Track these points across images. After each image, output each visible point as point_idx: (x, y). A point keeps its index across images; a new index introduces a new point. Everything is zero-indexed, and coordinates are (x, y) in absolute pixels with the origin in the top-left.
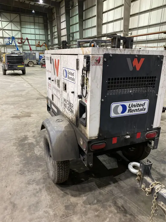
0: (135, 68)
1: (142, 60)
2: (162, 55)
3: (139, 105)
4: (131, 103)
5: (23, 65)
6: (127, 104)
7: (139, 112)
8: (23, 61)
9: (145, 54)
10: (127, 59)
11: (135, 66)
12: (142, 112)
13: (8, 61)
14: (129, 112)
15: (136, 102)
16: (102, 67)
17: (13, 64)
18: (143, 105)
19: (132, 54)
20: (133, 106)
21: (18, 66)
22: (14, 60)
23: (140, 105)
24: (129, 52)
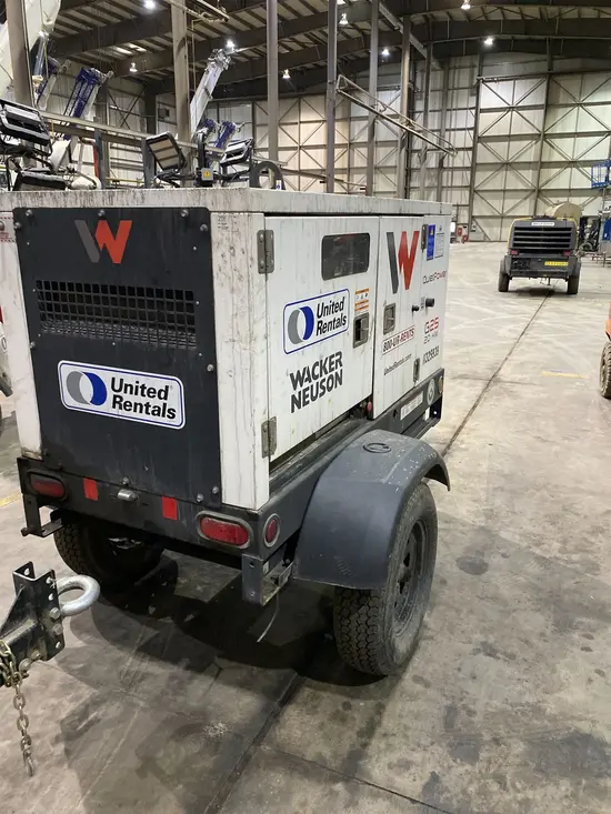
0: (105, 253)
1: (125, 226)
2: (201, 206)
3: (146, 391)
4: (118, 376)
5: (566, 260)
6: (105, 375)
7: (151, 417)
8: (568, 246)
9: (131, 205)
10: (77, 222)
11: (105, 247)
12: (163, 420)
13: (515, 245)
14: (117, 405)
15: (136, 378)
16: (14, 245)
17: (529, 256)
18: (163, 394)
19: (87, 205)
20: (125, 387)
21: (547, 263)
22: (539, 240)
23: (151, 392)
24: (78, 201)
